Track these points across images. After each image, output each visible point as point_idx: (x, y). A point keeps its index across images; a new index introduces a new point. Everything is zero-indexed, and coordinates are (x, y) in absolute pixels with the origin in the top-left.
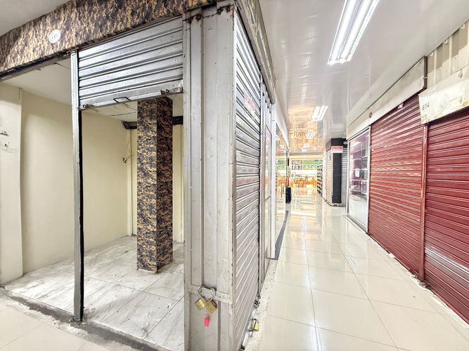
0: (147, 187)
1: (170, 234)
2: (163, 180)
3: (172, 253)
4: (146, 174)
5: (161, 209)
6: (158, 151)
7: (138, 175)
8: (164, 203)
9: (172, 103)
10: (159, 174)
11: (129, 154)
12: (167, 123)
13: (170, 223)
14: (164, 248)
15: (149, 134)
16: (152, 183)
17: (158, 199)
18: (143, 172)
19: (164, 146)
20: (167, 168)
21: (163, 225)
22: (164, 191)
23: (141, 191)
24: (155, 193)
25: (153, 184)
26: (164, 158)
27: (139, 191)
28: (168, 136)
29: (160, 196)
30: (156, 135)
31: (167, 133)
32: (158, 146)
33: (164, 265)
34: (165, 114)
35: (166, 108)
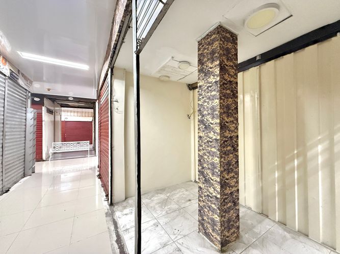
0: (208, 142)
1: (235, 203)
2: (227, 134)
3: (238, 228)
4: (207, 128)
5: (225, 170)
6: (221, 98)
7: (199, 129)
8: (229, 164)
9: (237, 39)
10: (223, 127)
11: (192, 111)
12: (232, 64)
13: (236, 189)
14: (229, 220)
15: (210, 80)
16: (214, 137)
17: (221, 157)
18: (204, 125)
19: (228, 92)
20: (232, 119)
21: (228, 191)
22: (229, 148)
23: (202, 146)
24: (218, 150)
25: (216, 139)
26: (228, 107)
27: (200, 145)
28: (232, 79)
29: (223, 154)
30: (218, 79)
31: (232, 76)
32: (221, 92)
33: (229, 242)
34: (229, 53)
35: (230, 45)
